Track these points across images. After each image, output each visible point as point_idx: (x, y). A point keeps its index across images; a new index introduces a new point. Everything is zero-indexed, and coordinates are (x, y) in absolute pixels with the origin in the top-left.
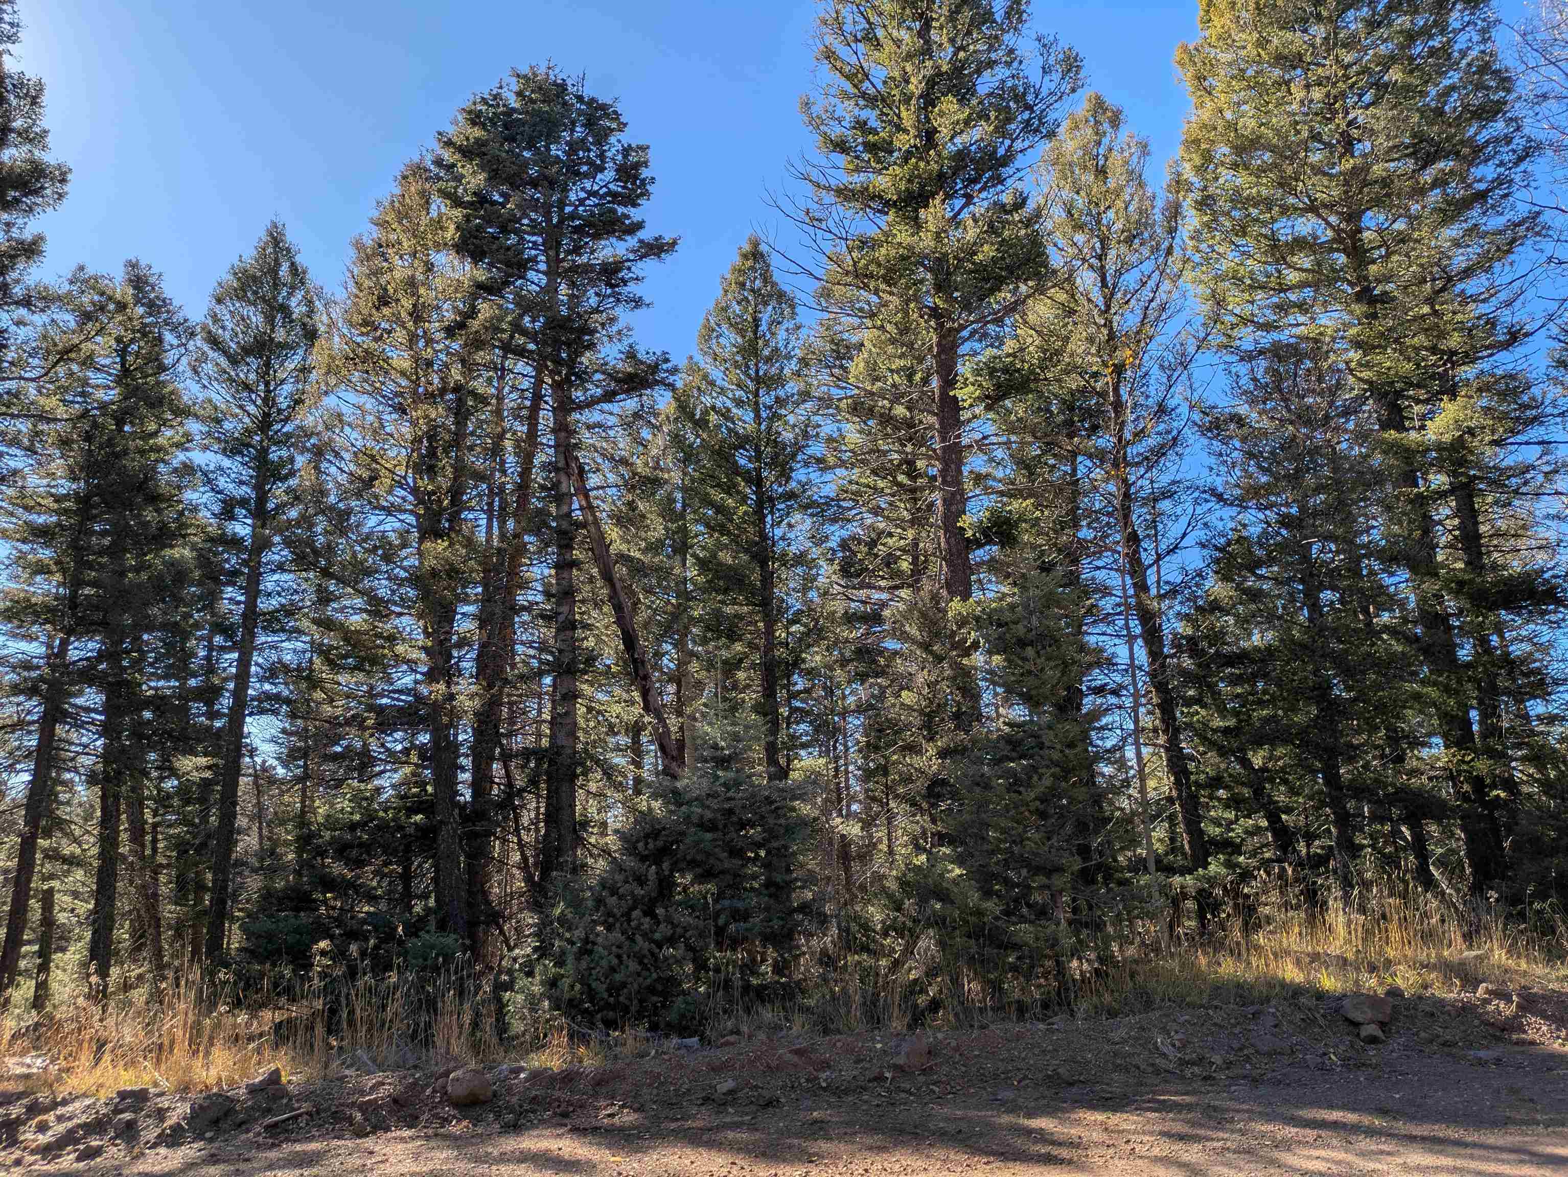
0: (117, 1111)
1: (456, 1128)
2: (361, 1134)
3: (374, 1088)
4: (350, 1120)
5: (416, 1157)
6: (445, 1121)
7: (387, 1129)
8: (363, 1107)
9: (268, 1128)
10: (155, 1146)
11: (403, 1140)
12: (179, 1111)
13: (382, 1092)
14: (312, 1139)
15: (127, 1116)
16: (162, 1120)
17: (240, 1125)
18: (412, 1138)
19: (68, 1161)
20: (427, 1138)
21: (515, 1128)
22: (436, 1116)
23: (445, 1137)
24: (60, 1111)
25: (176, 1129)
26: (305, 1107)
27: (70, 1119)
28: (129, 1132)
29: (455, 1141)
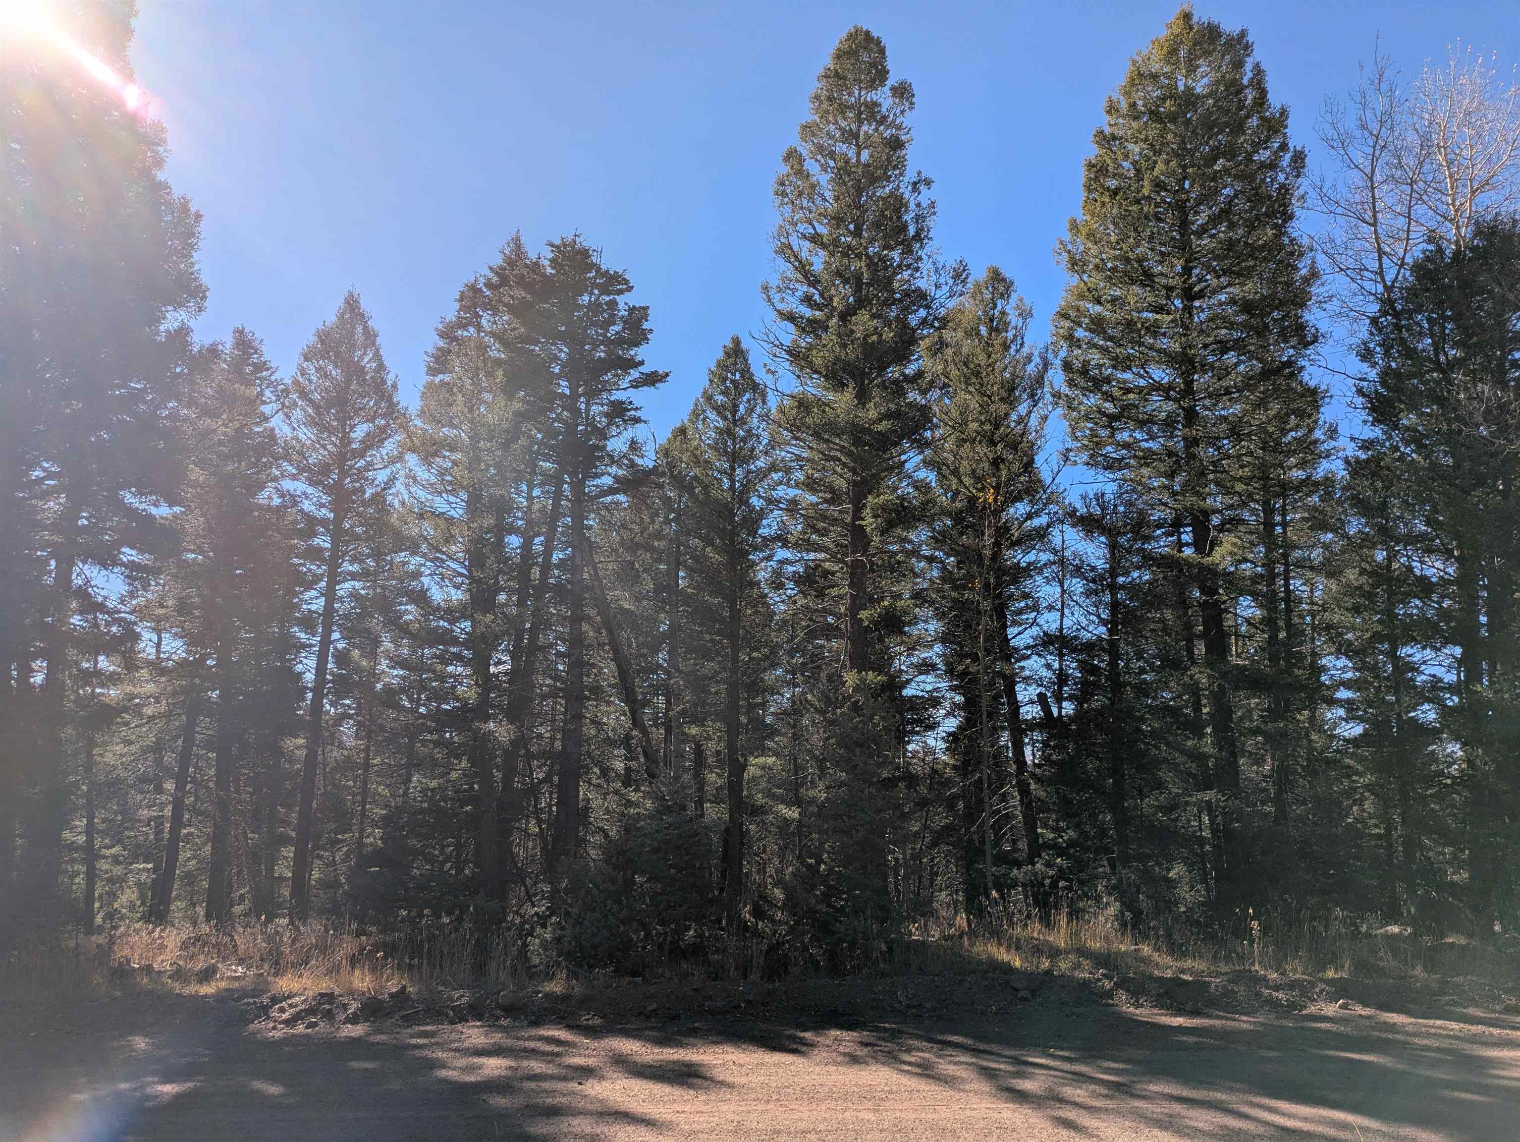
0: (320, 1004)
1: (504, 1022)
2: (452, 1022)
3: (458, 999)
4: (447, 1015)
5: (486, 1036)
6: (498, 1018)
7: (467, 1021)
8: (453, 1008)
9: (402, 1017)
10: (344, 1023)
11: (477, 1027)
12: (354, 1007)
13: (464, 1000)
14: (428, 1024)
15: (327, 1007)
16: (346, 1010)
17: (388, 1015)
18: (482, 1026)
19: (300, 1028)
20: (489, 1026)
21: (536, 1023)
22: (493, 1015)
23: (499, 1026)
24: (290, 1002)
25: (354, 1014)
26: (421, 1007)
27: (296, 1006)
28: (329, 1016)
29: (504, 1029)
